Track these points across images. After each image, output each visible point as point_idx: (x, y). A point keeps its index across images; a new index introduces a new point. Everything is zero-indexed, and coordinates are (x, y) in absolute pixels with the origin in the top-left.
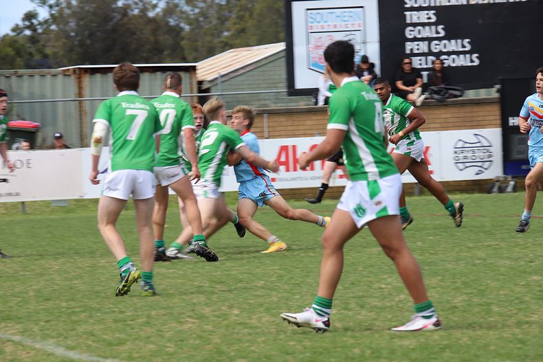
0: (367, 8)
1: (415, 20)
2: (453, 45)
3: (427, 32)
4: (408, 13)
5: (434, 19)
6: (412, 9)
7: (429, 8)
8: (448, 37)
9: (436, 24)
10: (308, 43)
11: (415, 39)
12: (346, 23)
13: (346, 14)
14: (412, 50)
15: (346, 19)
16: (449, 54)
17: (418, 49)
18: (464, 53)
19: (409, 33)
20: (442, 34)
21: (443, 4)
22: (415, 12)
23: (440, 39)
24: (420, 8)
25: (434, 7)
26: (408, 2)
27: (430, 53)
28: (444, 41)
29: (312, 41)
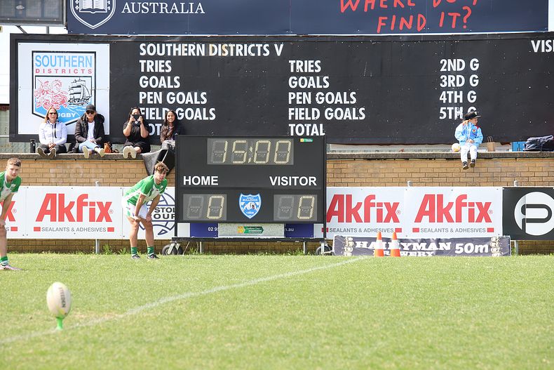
1: (149, 68)
2: (189, 98)
3: (162, 83)
4: (142, 62)
5: (169, 69)
6: (147, 57)
7: (165, 58)
8: (185, 89)
9: (172, 74)
10: (33, 87)
11: (149, 89)
12: (75, 68)
13: (74, 59)
14: (145, 100)
15: (74, 63)
16: (185, 106)
17: (151, 100)
19: (143, 82)
20: (178, 86)
21: (180, 54)
22: (148, 62)
23: (176, 91)
24: (156, 58)
25: (171, 58)
26: (144, 50)
27: (165, 104)
28: (180, 93)
29: (38, 85)
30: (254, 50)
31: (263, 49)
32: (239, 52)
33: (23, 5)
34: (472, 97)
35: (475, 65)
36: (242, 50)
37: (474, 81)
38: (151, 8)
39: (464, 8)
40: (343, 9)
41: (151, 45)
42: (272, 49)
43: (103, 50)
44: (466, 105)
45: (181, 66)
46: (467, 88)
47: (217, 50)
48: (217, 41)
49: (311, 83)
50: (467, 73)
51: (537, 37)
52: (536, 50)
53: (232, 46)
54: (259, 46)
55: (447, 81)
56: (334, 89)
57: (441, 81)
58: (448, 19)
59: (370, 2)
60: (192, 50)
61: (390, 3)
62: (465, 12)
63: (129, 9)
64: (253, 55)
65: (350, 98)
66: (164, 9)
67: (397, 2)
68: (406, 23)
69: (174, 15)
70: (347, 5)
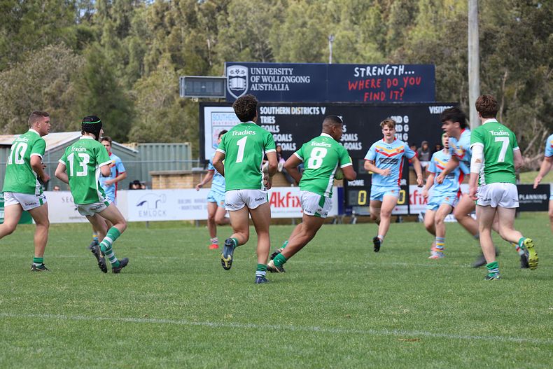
1: (265, 122)
2: (283, 138)
3: (271, 129)
4: (262, 117)
5: (274, 122)
6: (264, 115)
7: (272, 115)
8: (281, 133)
9: (275, 124)
10: (212, 132)
13: (230, 116)
15: (231, 119)
16: (281, 142)
18: (289, 142)
20: (278, 131)
21: (279, 113)
22: (265, 117)
23: (277, 134)
24: (267, 115)
25: (275, 115)
26: (263, 110)
28: (279, 135)
29: (214, 131)
30: (312, 111)
31: (316, 110)
32: (305, 113)
33: (205, 86)
34: (406, 137)
35: (406, 119)
36: (306, 111)
37: (406, 129)
38: (264, 87)
39: (401, 89)
40: (350, 88)
41: (265, 108)
42: (320, 110)
45: (280, 119)
46: (403, 132)
47: (296, 111)
48: (295, 106)
50: (403, 124)
51: (433, 105)
52: (431, 112)
53: (302, 108)
54: (314, 108)
56: (349, 132)
58: (394, 94)
59: (361, 84)
60: (284, 111)
61: (369, 85)
62: (401, 91)
63: (254, 88)
64: (312, 113)
65: (355, 137)
66: (270, 88)
67: (372, 85)
68: (376, 97)
69: (275, 91)
70: (352, 86)
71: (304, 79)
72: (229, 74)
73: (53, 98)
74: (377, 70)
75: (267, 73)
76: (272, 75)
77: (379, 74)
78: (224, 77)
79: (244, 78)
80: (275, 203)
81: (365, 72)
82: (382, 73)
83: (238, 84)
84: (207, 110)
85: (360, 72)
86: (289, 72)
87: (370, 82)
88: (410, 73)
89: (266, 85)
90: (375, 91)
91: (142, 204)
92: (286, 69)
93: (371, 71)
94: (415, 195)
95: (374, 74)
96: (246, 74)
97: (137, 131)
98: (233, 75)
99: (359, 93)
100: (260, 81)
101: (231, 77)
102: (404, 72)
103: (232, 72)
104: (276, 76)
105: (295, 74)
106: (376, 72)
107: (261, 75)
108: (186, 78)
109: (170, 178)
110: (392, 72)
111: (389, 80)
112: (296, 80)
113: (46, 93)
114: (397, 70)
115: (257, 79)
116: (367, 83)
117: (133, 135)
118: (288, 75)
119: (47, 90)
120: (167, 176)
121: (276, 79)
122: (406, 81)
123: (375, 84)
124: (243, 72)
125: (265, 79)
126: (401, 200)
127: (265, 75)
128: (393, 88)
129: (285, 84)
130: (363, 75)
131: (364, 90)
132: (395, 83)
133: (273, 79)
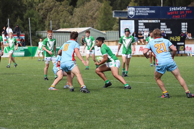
0: (133, 22)
1: (140, 25)
3: (142, 27)
4: (139, 23)
5: (143, 25)
7: (142, 23)
8: (145, 28)
14: (139, 30)
15: (129, 24)
18: (148, 31)
19: (139, 27)
24: (141, 23)
26: (139, 21)
27: (142, 31)
28: (145, 29)
29: (123, 28)
31: (157, 21)
33: (121, 14)
34: (186, 29)
35: (186, 24)
36: (154, 21)
37: (187, 27)
40: (168, 14)
42: (158, 21)
43: (133, 21)
44: (185, 31)
45: (145, 24)
46: (185, 28)
47: (150, 21)
48: (150, 20)
49: (164, 27)
50: (185, 25)
53: (152, 20)
55: (183, 27)
56: (167, 28)
57: (181, 27)
58: (183, 16)
59: (172, 13)
60: (146, 21)
61: (175, 13)
62: (185, 15)
63: (137, 14)
64: (155, 22)
65: (170, 29)
66: (142, 14)
67: (176, 13)
68: (177, 17)
69: (144, 15)
70: (169, 14)
71: (153, 12)
72: (129, 10)
73: (92, 17)
74: (177, 8)
75: (141, 9)
76: (143, 10)
77: (178, 10)
78: (127, 11)
79: (134, 11)
80: (141, 50)
81: (173, 9)
82: (179, 9)
83: (131, 13)
84: (121, 21)
85: (171, 9)
86: (148, 9)
87: (175, 12)
88: (188, 9)
89: (141, 13)
90: (177, 15)
91: (98, 50)
92: (147, 8)
93: (175, 9)
94: (187, 48)
95: (176, 10)
96: (134, 10)
97: (115, 26)
98: (130, 10)
99: (171, 16)
100: (139, 12)
101: (129, 11)
102: (186, 9)
103: (130, 9)
104: (144, 10)
105: (150, 10)
106: (177, 9)
107: (139, 10)
108: (115, 12)
109: (110, 42)
110: (182, 9)
111: (181, 12)
112: (150, 12)
113: (89, 15)
114: (184, 9)
115: (138, 11)
116: (174, 13)
117: (114, 28)
118: (148, 10)
119: (90, 14)
120: (108, 41)
121: (144, 11)
122: (187, 12)
123: (177, 13)
124: (133, 9)
125: (140, 11)
126: (182, 49)
127: (140, 10)
128: (182, 14)
129: (147, 13)
130: (172, 10)
131: (173, 15)
132: (183, 12)
133: (143, 11)
